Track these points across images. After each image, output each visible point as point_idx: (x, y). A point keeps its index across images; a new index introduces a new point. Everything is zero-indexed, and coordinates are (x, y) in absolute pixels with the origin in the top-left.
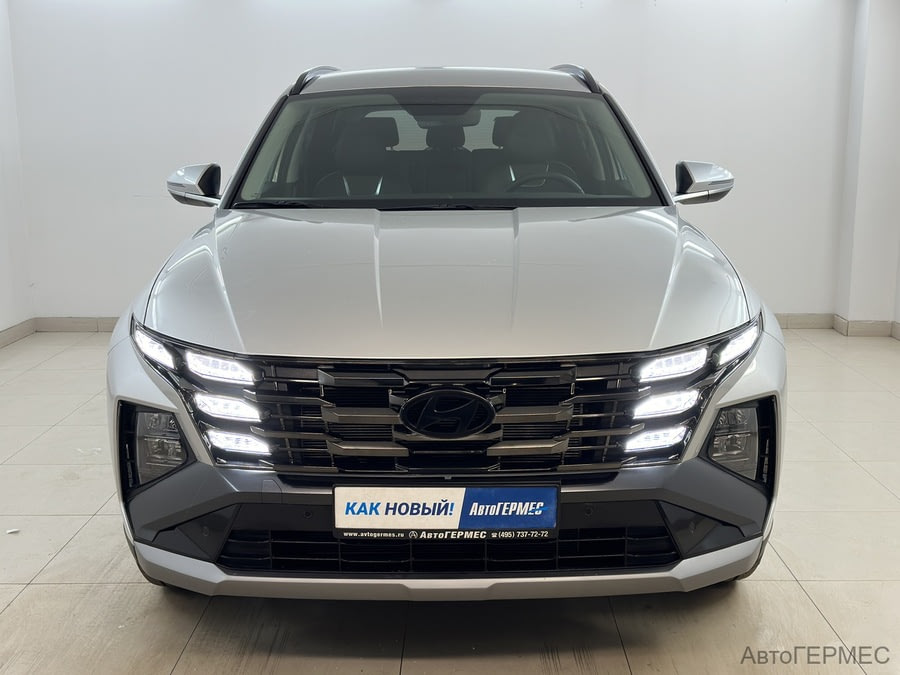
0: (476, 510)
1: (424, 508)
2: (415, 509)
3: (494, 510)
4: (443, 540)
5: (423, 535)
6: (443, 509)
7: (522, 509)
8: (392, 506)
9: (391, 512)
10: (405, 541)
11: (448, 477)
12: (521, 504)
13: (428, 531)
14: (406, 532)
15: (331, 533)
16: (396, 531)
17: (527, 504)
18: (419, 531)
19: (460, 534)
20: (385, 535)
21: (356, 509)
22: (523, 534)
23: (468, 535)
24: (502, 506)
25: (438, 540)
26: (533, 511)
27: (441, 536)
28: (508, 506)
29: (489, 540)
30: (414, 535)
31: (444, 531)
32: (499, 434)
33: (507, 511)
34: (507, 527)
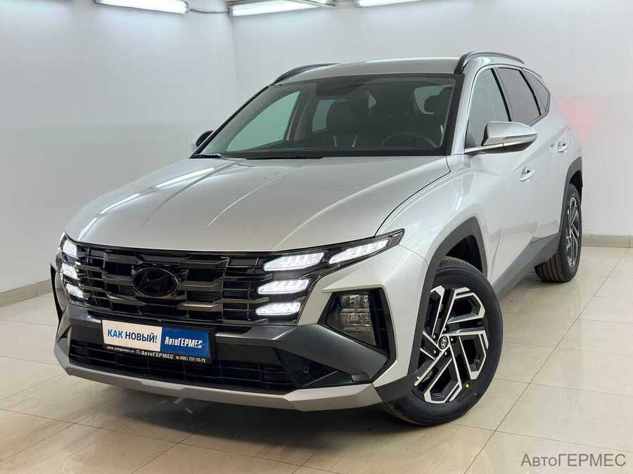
0: (168, 341)
1: (143, 337)
2: (139, 337)
3: (177, 342)
4: (152, 357)
5: (143, 353)
6: (151, 338)
7: (191, 343)
8: (128, 334)
9: (128, 337)
10: (135, 355)
11: (160, 320)
12: (190, 340)
13: (145, 351)
14: (135, 349)
15: (102, 346)
16: (131, 349)
17: (194, 341)
18: (141, 350)
19: (160, 354)
20: (126, 350)
21: (112, 334)
22: (192, 359)
23: (165, 356)
24: (181, 340)
25: (150, 357)
26: (197, 345)
27: (151, 354)
28: (184, 341)
29: (174, 360)
30: (138, 352)
31: (152, 352)
32: (184, 297)
33: (184, 344)
34: (184, 353)
